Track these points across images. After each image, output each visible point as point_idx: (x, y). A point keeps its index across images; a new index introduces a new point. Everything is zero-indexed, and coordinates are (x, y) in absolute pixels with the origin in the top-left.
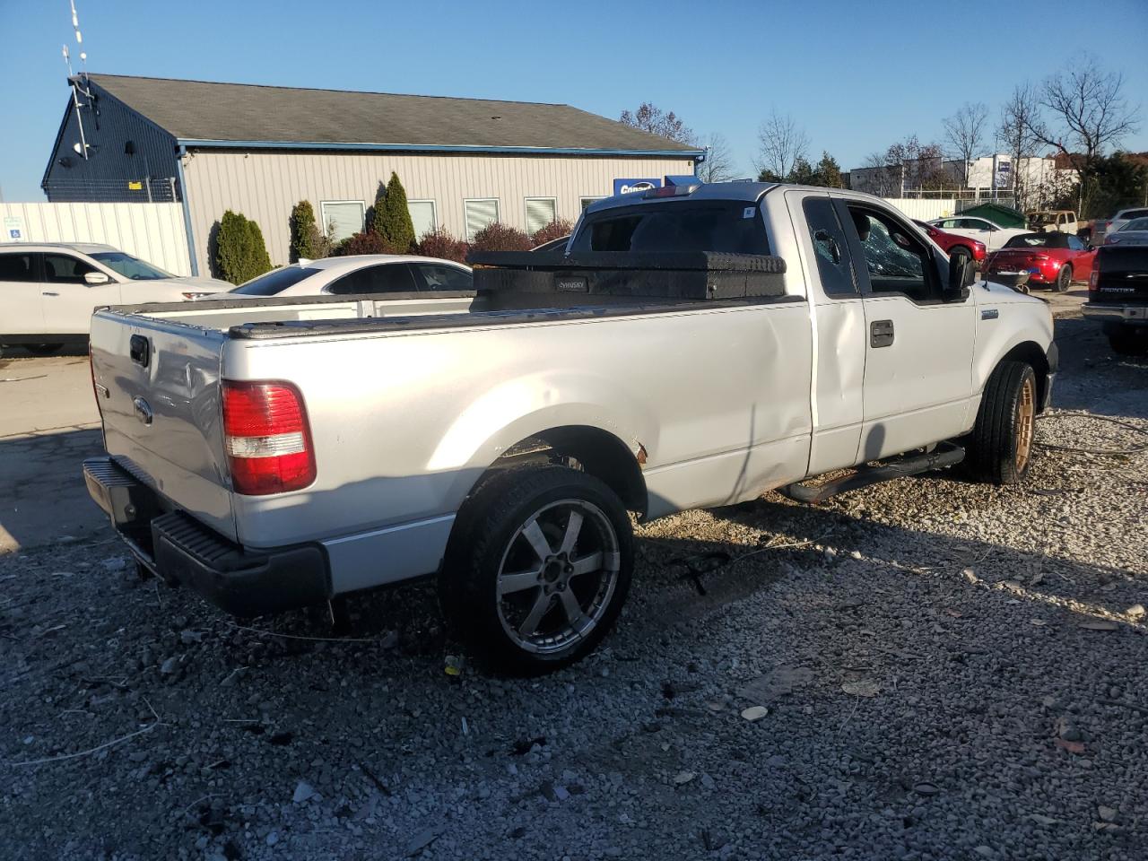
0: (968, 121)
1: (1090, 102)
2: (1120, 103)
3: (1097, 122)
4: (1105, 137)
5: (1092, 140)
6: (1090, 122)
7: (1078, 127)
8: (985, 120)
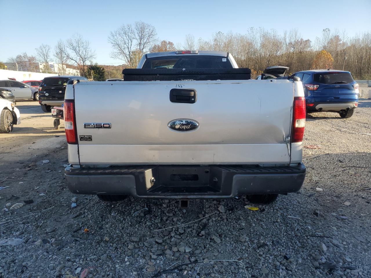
0: (44, 50)
1: (81, 48)
2: (90, 50)
3: (84, 54)
4: (87, 59)
5: (84, 60)
6: (82, 54)
7: (79, 55)
8: (49, 50)
